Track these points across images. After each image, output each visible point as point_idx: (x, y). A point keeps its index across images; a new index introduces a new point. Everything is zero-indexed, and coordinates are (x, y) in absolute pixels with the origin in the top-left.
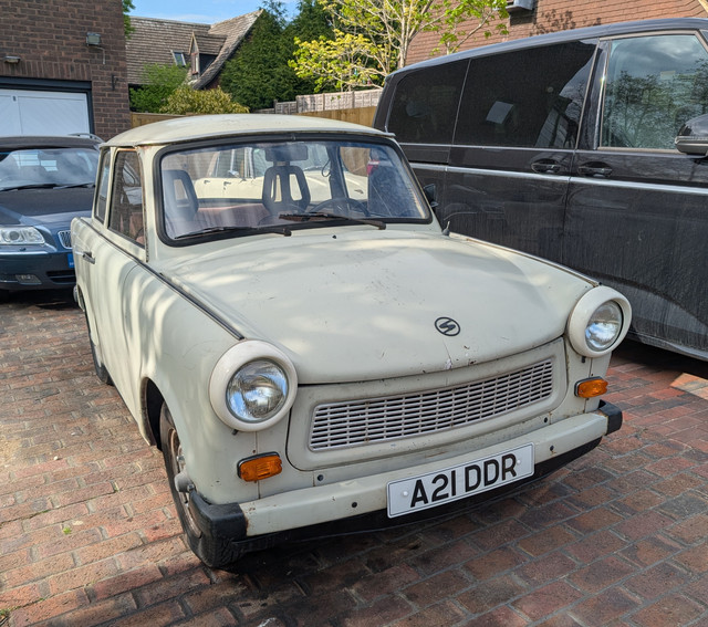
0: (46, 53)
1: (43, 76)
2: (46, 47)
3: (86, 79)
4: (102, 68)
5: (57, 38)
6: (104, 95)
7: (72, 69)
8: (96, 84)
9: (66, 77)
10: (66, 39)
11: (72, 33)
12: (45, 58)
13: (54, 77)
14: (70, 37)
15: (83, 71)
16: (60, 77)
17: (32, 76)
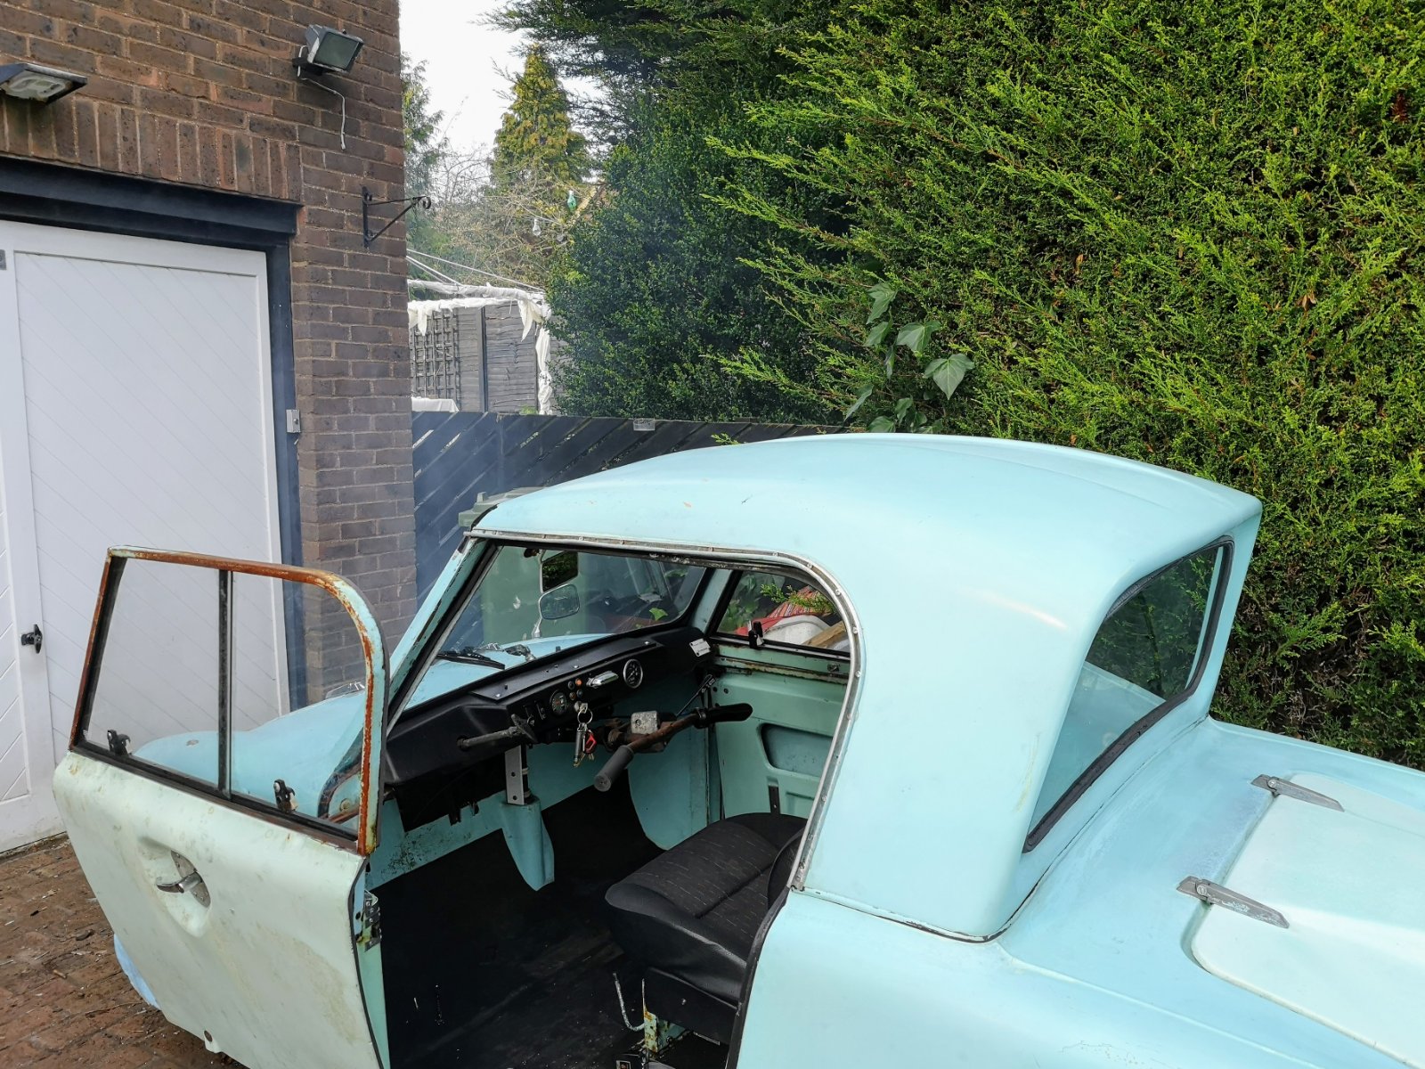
0: (153, 80)
1: (139, 170)
2: (154, 57)
3: (285, 195)
4: (335, 164)
5: (196, 26)
6: (339, 261)
7: (242, 155)
8: (316, 220)
9: (220, 184)
10: (227, 37)
11: (246, 20)
12: (150, 100)
13: (178, 177)
14: (241, 33)
15: (277, 170)
16: (198, 179)
17: (99, 164)
